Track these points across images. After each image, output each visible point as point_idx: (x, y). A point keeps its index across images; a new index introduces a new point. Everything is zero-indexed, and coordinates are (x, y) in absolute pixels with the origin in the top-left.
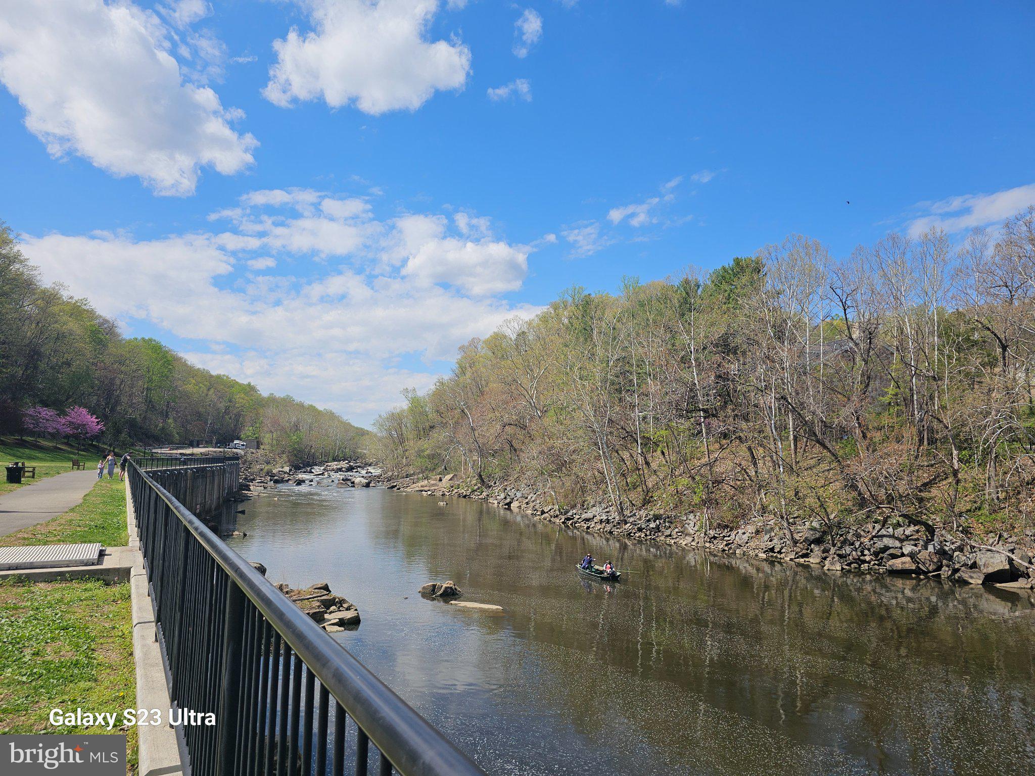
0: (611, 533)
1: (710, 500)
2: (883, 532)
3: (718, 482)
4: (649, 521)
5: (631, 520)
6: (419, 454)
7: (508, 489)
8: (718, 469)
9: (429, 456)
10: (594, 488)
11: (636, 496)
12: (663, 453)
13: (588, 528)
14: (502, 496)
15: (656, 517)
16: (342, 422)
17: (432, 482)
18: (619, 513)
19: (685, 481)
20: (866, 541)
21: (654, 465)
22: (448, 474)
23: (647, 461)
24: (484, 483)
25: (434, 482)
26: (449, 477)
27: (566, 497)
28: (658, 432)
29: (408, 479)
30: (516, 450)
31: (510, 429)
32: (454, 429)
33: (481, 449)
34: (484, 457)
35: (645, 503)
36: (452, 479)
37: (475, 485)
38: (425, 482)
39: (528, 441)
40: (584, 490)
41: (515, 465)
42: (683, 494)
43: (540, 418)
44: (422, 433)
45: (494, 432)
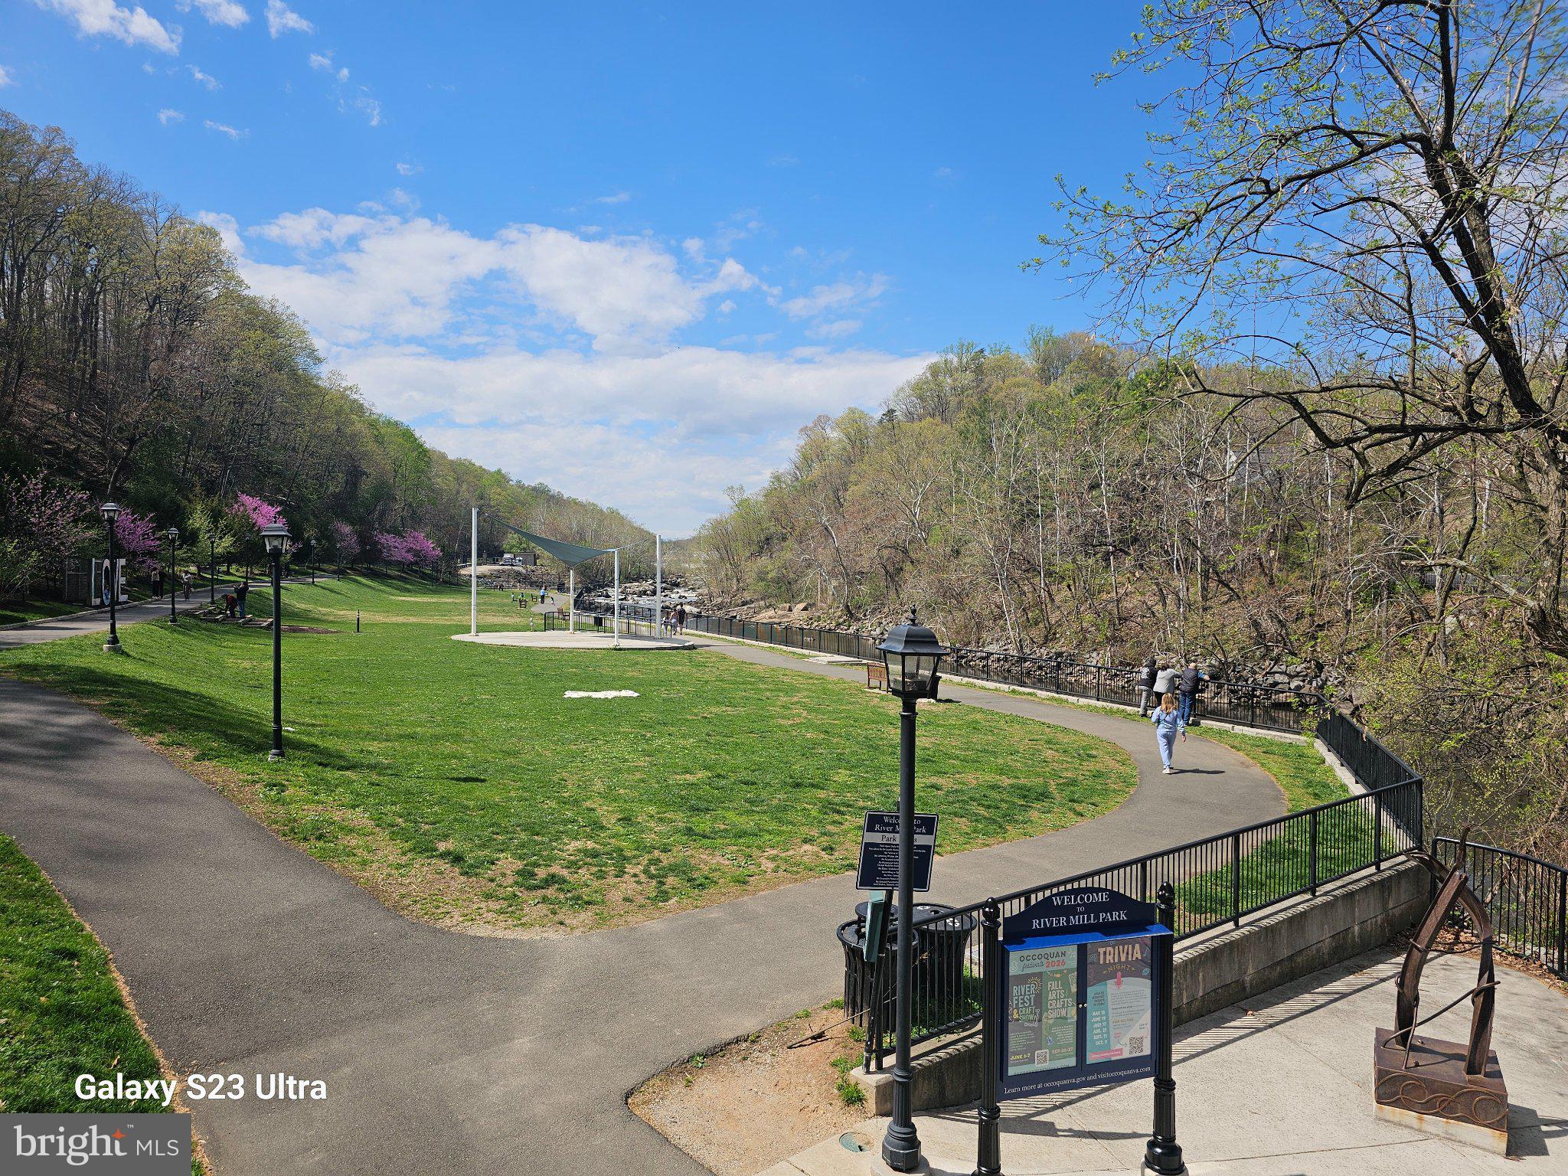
0: (1009, 671)
1: (1114, 638)
2: (1276, 669)
3: (1123, 619)
4: (1051, 658)
5: (1031, 657)
6: (761, 576)
7: (884, 623)
8: (1128, 604)
9: (773, 580)
10: (991, 622)
11: (1037, 633)
12: (1069, 586)
14: (878, 631)
15: (1059, 655)
16: (633, 527)
17: (780, 612)
18: (1018, 652)
19: (1089, 617)
20: (1259, 677)
21: (1057, 599)
22: (800, 602)
23: (1050, 595)
24: (851, 615)
25: (782, 613)
26: (801, 606)
27: (958, 633)
28: (1062, 565)
29: (745, 607)
30: (893, 575)
31: (886, 553)
32: (815, 550)
33: (848, 575)
34: (850, 584)
35: (1046, 640)
36: (805, 609)
37: (840, 617)
38: (771, 613)
39: (908, 567)
40: (979, 626)
41: (892, 594)
42: (1087, 631)
43: (925, 540)
44: (755, 548)
45: (867, 558)
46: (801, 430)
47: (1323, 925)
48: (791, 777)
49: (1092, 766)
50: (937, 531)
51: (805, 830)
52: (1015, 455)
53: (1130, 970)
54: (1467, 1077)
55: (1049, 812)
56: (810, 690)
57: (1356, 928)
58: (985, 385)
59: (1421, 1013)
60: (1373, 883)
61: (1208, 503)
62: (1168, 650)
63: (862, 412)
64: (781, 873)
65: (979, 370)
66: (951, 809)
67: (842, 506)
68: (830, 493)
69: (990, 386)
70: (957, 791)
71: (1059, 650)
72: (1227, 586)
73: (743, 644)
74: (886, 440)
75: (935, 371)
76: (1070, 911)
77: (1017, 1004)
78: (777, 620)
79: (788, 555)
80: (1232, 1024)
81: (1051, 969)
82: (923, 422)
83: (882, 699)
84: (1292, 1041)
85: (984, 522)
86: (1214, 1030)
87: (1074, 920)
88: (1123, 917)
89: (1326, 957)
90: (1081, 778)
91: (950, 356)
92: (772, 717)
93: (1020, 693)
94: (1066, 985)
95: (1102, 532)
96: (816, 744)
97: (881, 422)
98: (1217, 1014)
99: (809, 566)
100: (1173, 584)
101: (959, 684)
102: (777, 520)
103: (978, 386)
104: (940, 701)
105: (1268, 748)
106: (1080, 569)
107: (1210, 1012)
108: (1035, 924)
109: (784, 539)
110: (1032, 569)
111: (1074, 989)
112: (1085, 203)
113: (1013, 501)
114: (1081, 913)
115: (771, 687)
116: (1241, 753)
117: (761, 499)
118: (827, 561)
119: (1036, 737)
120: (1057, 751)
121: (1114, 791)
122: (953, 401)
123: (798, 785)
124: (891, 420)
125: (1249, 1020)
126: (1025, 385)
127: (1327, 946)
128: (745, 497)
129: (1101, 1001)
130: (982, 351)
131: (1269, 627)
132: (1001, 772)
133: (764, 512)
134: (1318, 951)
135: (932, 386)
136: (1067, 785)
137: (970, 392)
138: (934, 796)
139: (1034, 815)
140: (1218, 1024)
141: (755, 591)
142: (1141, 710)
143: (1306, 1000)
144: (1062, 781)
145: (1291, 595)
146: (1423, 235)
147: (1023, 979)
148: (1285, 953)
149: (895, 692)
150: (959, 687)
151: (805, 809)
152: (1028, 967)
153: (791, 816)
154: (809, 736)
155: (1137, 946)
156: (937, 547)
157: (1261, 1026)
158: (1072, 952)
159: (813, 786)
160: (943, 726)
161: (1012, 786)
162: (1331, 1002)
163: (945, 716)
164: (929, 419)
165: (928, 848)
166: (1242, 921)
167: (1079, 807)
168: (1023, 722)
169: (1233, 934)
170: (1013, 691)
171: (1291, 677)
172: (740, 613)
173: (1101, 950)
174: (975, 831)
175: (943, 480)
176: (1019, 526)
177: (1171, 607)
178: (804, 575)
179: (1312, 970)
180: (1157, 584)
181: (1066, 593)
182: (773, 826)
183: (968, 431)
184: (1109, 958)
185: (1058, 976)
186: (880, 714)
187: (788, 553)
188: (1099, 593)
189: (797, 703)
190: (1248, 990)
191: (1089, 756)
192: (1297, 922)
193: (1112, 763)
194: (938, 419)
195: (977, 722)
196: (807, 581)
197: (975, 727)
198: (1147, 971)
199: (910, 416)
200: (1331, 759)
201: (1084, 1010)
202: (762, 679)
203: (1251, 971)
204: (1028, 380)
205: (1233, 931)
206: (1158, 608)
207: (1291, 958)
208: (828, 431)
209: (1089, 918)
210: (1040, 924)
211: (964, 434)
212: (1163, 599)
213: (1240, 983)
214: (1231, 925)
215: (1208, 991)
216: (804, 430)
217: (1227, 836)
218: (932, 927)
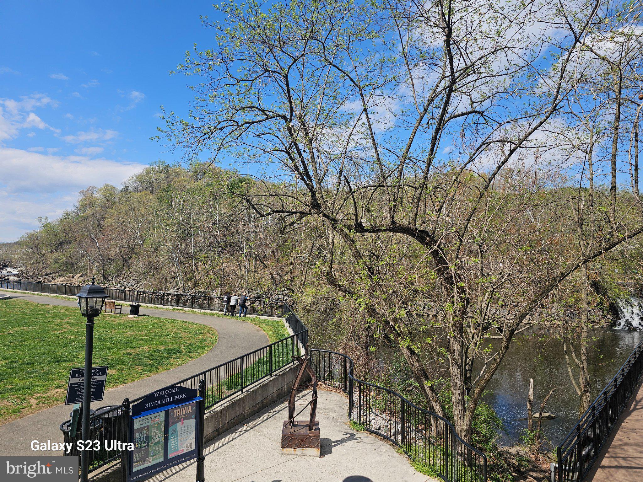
1: (222, 284)
3: (225, 277)
4: (196, 294)
5: (188, 294)
6: (57, 261)
7: (122, 282)
8: (227, 270)
9: (63, 263)
10: (171, 280)
11: (191, 284)
12: (204, 264)
13: (168, 299)
14: (119, 285)
15: (200, 292)
17: (67, 278)
18: (183, 291)
19: (212, 276)
21: (200, 269)
22: (79, 273)
23: (197, 267)
24: (105, 279)
25: (68, 278)
26: (79, 275)
27: (157, 285)
28: (202, 255)
29: (47, 277)
30: (127, 260)
31: (123, 250)
32: (87, 249)
33: (104, 260)
34: (105, 264)
35: (195, 287)
36: (81, 276)
37: (99, 280)
38: (62, 279)
39: (134, 256)
40: (166, 282)
41: (126, 269)
42: (211, 282)
43: (142, 244)
44: (54, 247)
45: (114, 251)
46: (80, 192)
47: (274, 387)
48: (55, 358)
49: (200, 337)
50: (148, 241)
51: (57, 383)
52: (182, 210)
53: (187, 417)
54: (309, 432)
55: (179, 358)
56: (74, 316)
57: (286, 386)
58: (170, 180)
59: (296, 413)
60: (291, 369)
61: (256, 232)
62: (242, 288)
63: (112, 186)
64: (41, 404)
65: (167, 173)
66: (135, 363)
67: (101, 228)
68: (96, 223)
69: (172, 180)
70: (139, 355)
71: (200, 290)
72: (263, 263)
73: (40, 295)
74: (125, 199)
75: (147, 171)
76: (163, 397)
77: (138, 441)
78: (65, 282)
79: (72, 251)
80: (238, 431)
81: (153, 423)
82: (142, 193)
83: (112, 317)
84: (259, 432)
85: (168, 238)
86: (231, 435)
87: (164, 401)
88: (184, 396)
89: (275, 399)
90: (195, 342)
91: (154, 166)
92: (49, 330)
93: (177, 310)
94: (159, 428)
95: (217, 242)
96: (72, 341)
97: (122, 191)
98: (232, 429)
99: (83, 256)
100: (244, 262)
101: (150, 308)
102: (66, 233)
103: (167, 179)
104: (140, 316)
105: (267, 324)
106: (208, 256)
107: (231, 428)
108: (147, 405)
109: (70, 243)
110: (189, 257)
111: (163, 429)
112: (173, 118)
113: (181, 229)
114: (167, 398)
115: (52, 315)
116: (257, 326)
117: (57, 223)
118: (93, 254)
119: (179, 328)
120: (187, 332)
121: (208, 346)
122: (156, 185)
123: (58, 361)
124: (126, 190)
125: (245, 428)
126: (187, 181)
127: (275, 395)
128: (48, 222)
129: (175, 431)
130: (169, 165)
131: (277, 278)
132: (161, 344)
133: (59, 229)
134: (272, 397)
135: (146, 177)
136: (189, 346)
137: (164, 182)
138: (128, 358)
139: (172, 360)
140: (233, 432)
141: (53, 268)
142: (224, 313)
143: (266, 416)
144: (187, 345)
145: (284, 266)
146: (286, 148)
147: (140, 430)
148: (260, 399)
149: (84, 315)
150: (150, 309)
151: (60, 372)
152: (142, 424)
153: (51, 377)
154: (69, 337)
155: (190, 407)
156: (147, 247)
157: (249, 429)
158: (162, 415)
159: (66, 361)
160: (138, 327)
161: (164, 349)
162: (274, 414)
163: (140, 322)
164: (145, 192)
165: (103, 381)
166: (244, 390)
167: (191, 355)
168: (175, 321)
169: (241, 396)
170: (174, 309)
171: (284, 296)
172: (44, 280)
173: (175, 411)
174: (144, 371)
175: (151, 218)
176: (184, 239)
177: (243, 271)
178: (80, 260)
179: (270, 404)
180: (238, 262)
181: (203, 267)
182: (40, 382)
183: (162, 198)
184: (178, 414)
185: (156, 425)
186: (109, 324)
187: (72, 250)
188: (216, 266)
189: (66, 322)
190: (246, 416)
191: (200, 333)
192: (264, 387)
193: (208, 335)
194: (149, 192)
195: (155, 323)
196: (82, 263)
197: (154, 326)
198: (194, 416)
199: (136, 190)
200: (287, 325)
201: (167, 437)
202: (48, 312)
203: (247, 409)
204: (188, 179)
205: (241, 394)
206: (239, 272)
207: (262, 401)
208: (95, 194)
209: (170, 399)
210: (149, 405)
211: (160, 199)
212: (240, 268)
213: (243, 414)
214: (240, 392)
215: (230, 420)
216: (82, 192)
217: (238, 358)
218: (106, 416)
